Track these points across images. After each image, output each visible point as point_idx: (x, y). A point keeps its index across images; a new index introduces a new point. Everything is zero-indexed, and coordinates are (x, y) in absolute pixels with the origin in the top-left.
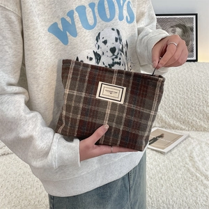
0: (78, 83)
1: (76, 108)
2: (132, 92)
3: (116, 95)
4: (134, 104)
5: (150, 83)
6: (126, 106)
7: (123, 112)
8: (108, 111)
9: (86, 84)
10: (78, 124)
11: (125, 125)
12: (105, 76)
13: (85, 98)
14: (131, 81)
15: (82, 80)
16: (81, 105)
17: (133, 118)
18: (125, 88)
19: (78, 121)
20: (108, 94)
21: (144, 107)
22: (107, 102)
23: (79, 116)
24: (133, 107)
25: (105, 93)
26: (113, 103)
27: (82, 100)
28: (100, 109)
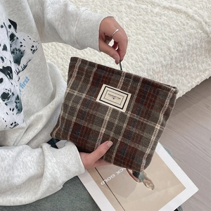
0: (81, 83)
1: (73, 109)
2: (137, 101)
3: (119, 101)
4: (138, 115)
5: (160, 93)
6: (128, 115)
7: (124, 122)
8: (107, 118)
9: (89, 85)
10: (72, 127)
11: (124, 136)
12: (110, 79)
13: (85, 100)
14: (138, 87)
15: (86, 81)
16: (79, 107)
17: (134, 130)
18: (130, 95)
19: (73, 123)
20: (111, 98)
21: (148, 119)
22: (107, 107)
23: (75, 118)
24: (136, 117)
25: (107, 97)
26: (114, 110)
27: (81, 101)
28: (99, 114)
